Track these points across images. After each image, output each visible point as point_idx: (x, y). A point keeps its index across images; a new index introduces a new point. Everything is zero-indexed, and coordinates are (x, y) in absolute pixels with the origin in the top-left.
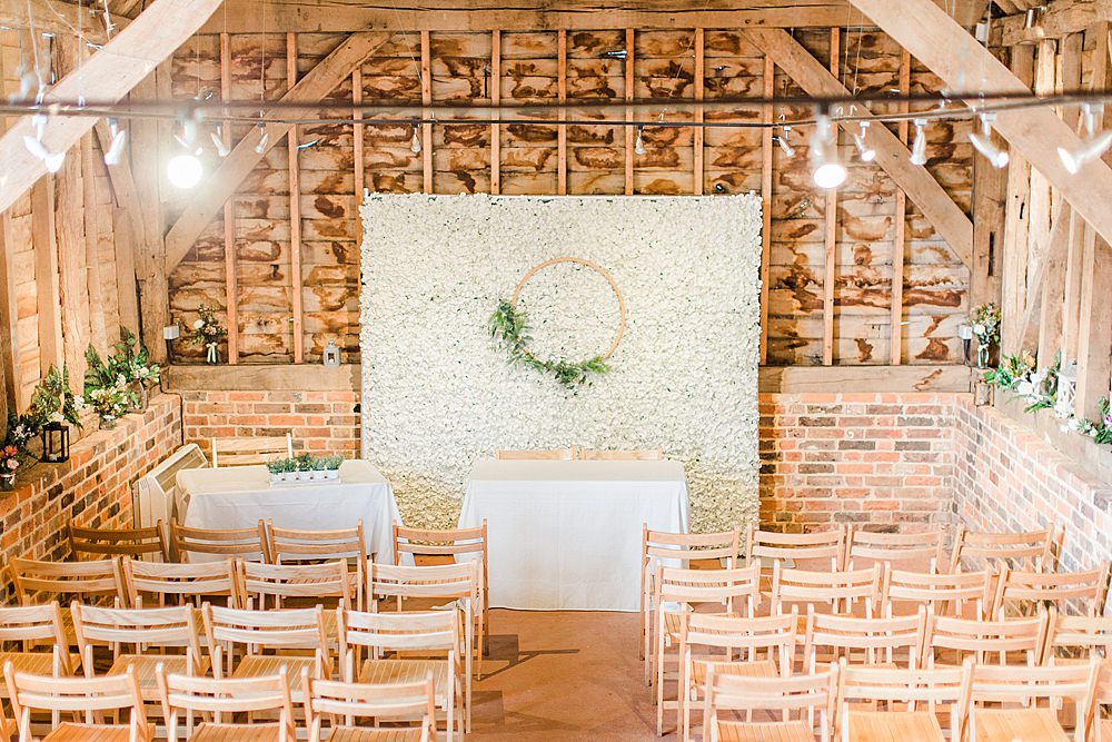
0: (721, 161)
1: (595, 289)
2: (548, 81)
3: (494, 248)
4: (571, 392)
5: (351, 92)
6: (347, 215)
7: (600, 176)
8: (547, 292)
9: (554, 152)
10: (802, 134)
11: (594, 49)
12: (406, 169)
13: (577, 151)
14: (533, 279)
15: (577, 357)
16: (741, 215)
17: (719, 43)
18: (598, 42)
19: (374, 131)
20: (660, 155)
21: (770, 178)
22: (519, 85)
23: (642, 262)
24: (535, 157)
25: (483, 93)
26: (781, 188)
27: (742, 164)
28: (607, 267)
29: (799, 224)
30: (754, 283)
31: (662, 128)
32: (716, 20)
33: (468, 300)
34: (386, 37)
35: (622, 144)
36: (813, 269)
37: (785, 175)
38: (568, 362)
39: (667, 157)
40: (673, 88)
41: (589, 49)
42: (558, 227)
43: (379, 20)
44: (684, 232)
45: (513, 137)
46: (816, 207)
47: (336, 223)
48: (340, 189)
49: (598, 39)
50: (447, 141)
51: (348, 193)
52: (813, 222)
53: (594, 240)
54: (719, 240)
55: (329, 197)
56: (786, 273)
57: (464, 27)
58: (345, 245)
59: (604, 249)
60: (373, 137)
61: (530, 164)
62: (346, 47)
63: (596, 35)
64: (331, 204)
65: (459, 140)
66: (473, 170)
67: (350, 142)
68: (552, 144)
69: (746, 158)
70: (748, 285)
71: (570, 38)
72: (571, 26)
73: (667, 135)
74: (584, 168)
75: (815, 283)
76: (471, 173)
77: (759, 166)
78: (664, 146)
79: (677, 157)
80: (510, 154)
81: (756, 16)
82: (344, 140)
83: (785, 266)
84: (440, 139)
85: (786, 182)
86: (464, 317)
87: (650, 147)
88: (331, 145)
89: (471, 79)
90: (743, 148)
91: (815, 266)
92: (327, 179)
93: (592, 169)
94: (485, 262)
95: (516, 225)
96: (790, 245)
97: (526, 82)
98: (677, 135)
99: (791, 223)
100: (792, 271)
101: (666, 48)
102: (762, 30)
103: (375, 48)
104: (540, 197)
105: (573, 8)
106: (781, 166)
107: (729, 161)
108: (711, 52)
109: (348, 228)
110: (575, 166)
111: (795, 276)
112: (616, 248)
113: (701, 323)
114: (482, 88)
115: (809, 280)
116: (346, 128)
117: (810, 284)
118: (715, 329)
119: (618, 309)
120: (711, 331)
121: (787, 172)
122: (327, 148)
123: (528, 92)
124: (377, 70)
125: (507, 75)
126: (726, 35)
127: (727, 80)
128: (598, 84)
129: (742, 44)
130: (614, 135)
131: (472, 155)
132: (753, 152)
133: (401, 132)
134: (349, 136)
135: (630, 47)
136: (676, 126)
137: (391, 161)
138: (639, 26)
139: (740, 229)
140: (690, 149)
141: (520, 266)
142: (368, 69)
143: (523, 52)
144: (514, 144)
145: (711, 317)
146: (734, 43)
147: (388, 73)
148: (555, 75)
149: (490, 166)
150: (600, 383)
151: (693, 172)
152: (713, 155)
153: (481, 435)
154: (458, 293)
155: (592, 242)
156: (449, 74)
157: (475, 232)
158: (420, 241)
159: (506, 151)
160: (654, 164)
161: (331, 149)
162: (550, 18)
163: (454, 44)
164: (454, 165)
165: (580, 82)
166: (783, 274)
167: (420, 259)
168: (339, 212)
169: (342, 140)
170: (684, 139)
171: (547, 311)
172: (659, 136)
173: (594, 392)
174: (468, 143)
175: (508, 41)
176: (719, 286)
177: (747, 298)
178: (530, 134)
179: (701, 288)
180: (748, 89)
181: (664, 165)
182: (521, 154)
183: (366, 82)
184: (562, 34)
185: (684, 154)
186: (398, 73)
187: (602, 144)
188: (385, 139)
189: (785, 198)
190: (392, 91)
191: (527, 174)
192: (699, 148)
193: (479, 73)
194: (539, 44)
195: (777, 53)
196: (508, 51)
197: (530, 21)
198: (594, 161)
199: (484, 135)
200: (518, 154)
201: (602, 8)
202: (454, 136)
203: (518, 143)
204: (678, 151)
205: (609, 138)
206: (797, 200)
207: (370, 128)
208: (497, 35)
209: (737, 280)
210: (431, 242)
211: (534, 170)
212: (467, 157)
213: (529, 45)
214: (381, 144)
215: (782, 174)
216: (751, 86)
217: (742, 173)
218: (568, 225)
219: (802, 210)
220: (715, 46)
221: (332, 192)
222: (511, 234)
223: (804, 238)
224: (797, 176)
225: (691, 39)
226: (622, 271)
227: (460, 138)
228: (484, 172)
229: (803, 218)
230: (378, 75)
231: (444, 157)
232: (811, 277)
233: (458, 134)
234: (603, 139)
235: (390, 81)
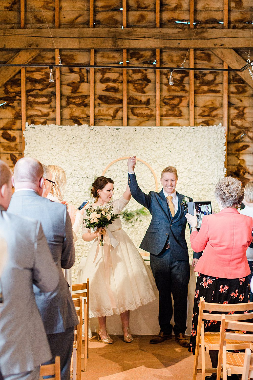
0: (203, 114)
1: (143, 173)
2: (117, 75)
3: (92, 152)
4: (130, 225)
5: (21, 80)
6: (18, 140)
7: (144, 121)
8: (118, 174)
9: (121, 109)
10: (241, 101)
11: (140, 59)
12: (48, 118)
13: (132, 109)
14: (111, 168)
15: (134, 207)
16: (215, 136)
17: (201, 57)
18: (142, 56)
19: (32, 99)
20: (173, 111)
21: (227, 121)
22: (103, 77)
23: (166, 159)
24: (111, 112)
25: (86, 80)
26: (232, 127)
27: (213, 115)
28: (149, 162)
29: (241, 145)
30: (222, 169)
31: (174, 97)
32: (200, 44)
33: (78, 179)
34: (38, 51)
35: (154, 105)
36: (248, 167)
37: (234, 121)
38: (129, 210)
39: (176, 112)
40: (179, 79)
41: (138, 60)
42: (124, 142)
43: (34, 43)
44: (187, 144)
45: (100, 102)
46: (248, 136)
47: (13, 144)
48: (15, 127)
49: (142, 55)
50: (68, 103)
51: (18, 130)
52: (247, 144)
53: (142, 148)
54: (204, 148)
55: (9, 132)
56: (235, 169)
57: (76, 46)
58: (17, 156)
59: (147, 152)
60: (31, 102)
61: (109, 115)
62: (18, 56)
63: (141, 53)
64: (10, 135)
65: (74, 103)
66: (81, 118)
67: (20, 104)
68: (120, 105)
69: (215, 113)
70: (219, 170)
71: (129, 54)
72: (129, 46)
73: (176, 101)
74: (135, 117)
75: (249, 173)
76: (80, 120)
77: (221, 116)
78: (174, 107)
79: (181, 112)
80: (99, 111)
81: (219, 42)
82: (17, 103)
83: (234, 165)
84: (64, 103)
85: (234, 124)
86: (77, 187)
87: (168, 107)
88: (10, 106)
89: (80, 73)
90: (213, 108)
91: (249, 165)
92: (8, 123)
93: (139, 118)
94: (88, 159)
95: (103, 140)
96: (237, 155)
97: (107, 75)
98: (181, 101)
99: (236, 145)
100: (238, 168)
101: (175, 59)
102: (222, 49)
103: (32, 57)
104: (115, 127)
105: (130, 37)
106: (231, 117)
107: (206, 114)
108: (198, 61)
109: (18, 147)
110: (131, 116)
111: (239, 171)
112: (153, 153)
113: (196, 190)
114: (86, 78)
115: (246, 172)
116: (18, 98)
117: (247, 174)
118: (203, 192)
119: (154, 183)
120: (201, 194)
121: (235, 119)
122: (8, 108)
123: (108, 80)
124: (34, 69)
125: (98, 72)
126: (204, 53)
127: (205, 75)
128: (142, 76)
129: (212, 57)
130: (151, 101)
131: (80, 111)
132: (218, 110)
133: (45, 100)
134: (19, 101)
135: (158, 58)
136: (180, 97)
137: (40, 114)
138: (163, 46)
139: (215, 143)
140: (187, 108)
141: (105, 162)
142: (29, 69)
143: (105, 60)
144: (101, 105)
145: (201, 187)
146: (208, 57)
147: (39, 70)
148: (121, 72)
149: (89, 116)
150: (145, 221)
151: (189, 119)
152: (199, 111)
153: (84, 248)
154: (73, 175)
155: (141, 149)
156: (69, 71)
157: (82, 144)
158: (54, 149)
159: (97, 109)
160: (170, 115)
161: (10, 108)
162: (119, 42)
163: (72, 57)
164: (72, 115)
165: (133, 75)
166: (234, 169)
167: (54, 158)
168: (14, 139)
169: (15, 103)
170: (184, 103)
171: (119, 184)
172: (172, 102)
173: (142, 225)
174: (78, 105)
175: (98, 55)
176: (205, 171)
177: (219, 177)
178: (109, 101)
179: (196, 172)
180: (215, 79)
181: (174, 115)
182: (105, 110)
183: (28, 75)
184: (125, 51)
185: (184, 110)
186: (44, 70)
187: (144, 106)
188: (38, 103)
189: (234, 132)
190: (41, 79)
191: (107, 120)
192: (192, 107)
193: (84, 71)
194: (114, 57)
195: (230, 60)
196: (99, 60)
197: (109, 44)
198: (140, 114)
199: (86, 101)
200: (103, 110)
201: (145, 37)
202: (71, 101)
203: (103, 105)
204: (181, 109)
205: (148, 103)
206: (240, 133)
207: (30, 98)
208: (93, 51)
209: (214, 168)
210: (60, 149)
211: (111, 118)
212: (78, 112)
213: (108, 57)
214: (35, 105)
215: (232, 120)
216: (217, 77)
217: (213, 120)
218: (129, 140)
219: (242, 138)
220: (199, 58)
221: (10, 129)
222: (100, 145)
223: (243, 152)
224: (239, 121)
225: (187, 54)
226: (156, 164)
227: (75, 102)
228: (86, 119)
229: (243, 141)
230: (34, 71)
231: (67, 112)
232: (247, 171)
233: (74, 101)
234: (144, 103)
235: (40, 74)
